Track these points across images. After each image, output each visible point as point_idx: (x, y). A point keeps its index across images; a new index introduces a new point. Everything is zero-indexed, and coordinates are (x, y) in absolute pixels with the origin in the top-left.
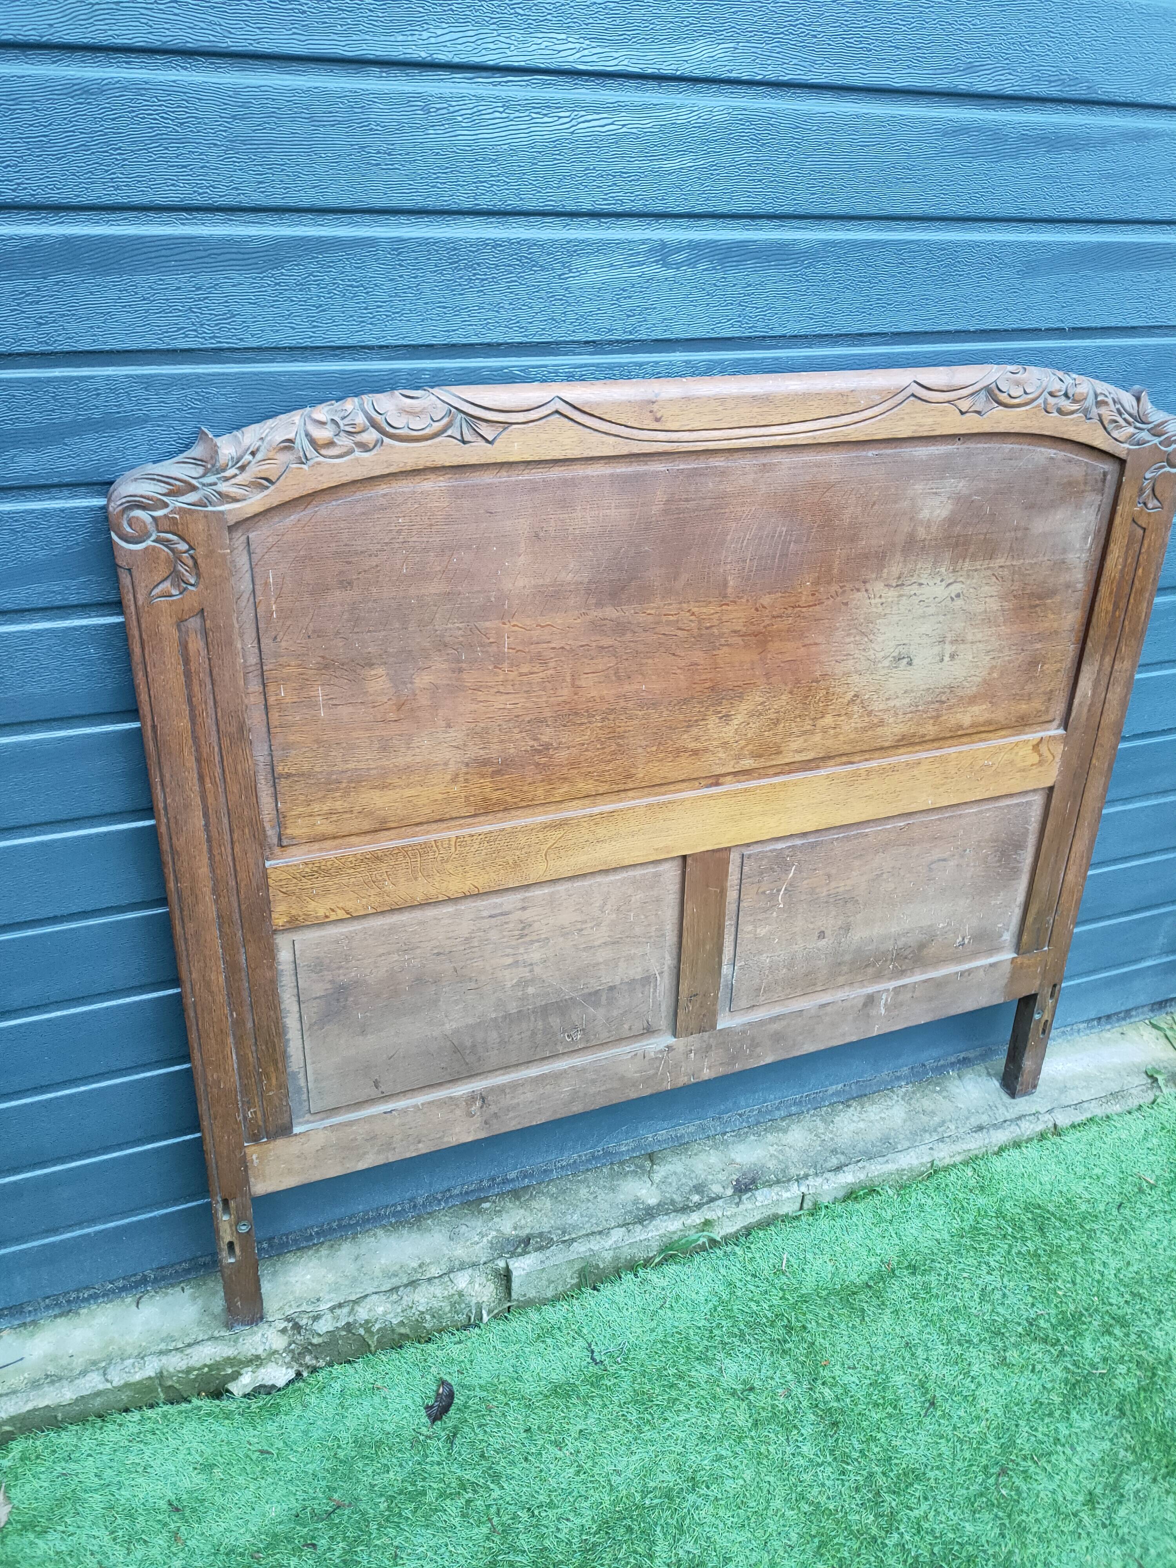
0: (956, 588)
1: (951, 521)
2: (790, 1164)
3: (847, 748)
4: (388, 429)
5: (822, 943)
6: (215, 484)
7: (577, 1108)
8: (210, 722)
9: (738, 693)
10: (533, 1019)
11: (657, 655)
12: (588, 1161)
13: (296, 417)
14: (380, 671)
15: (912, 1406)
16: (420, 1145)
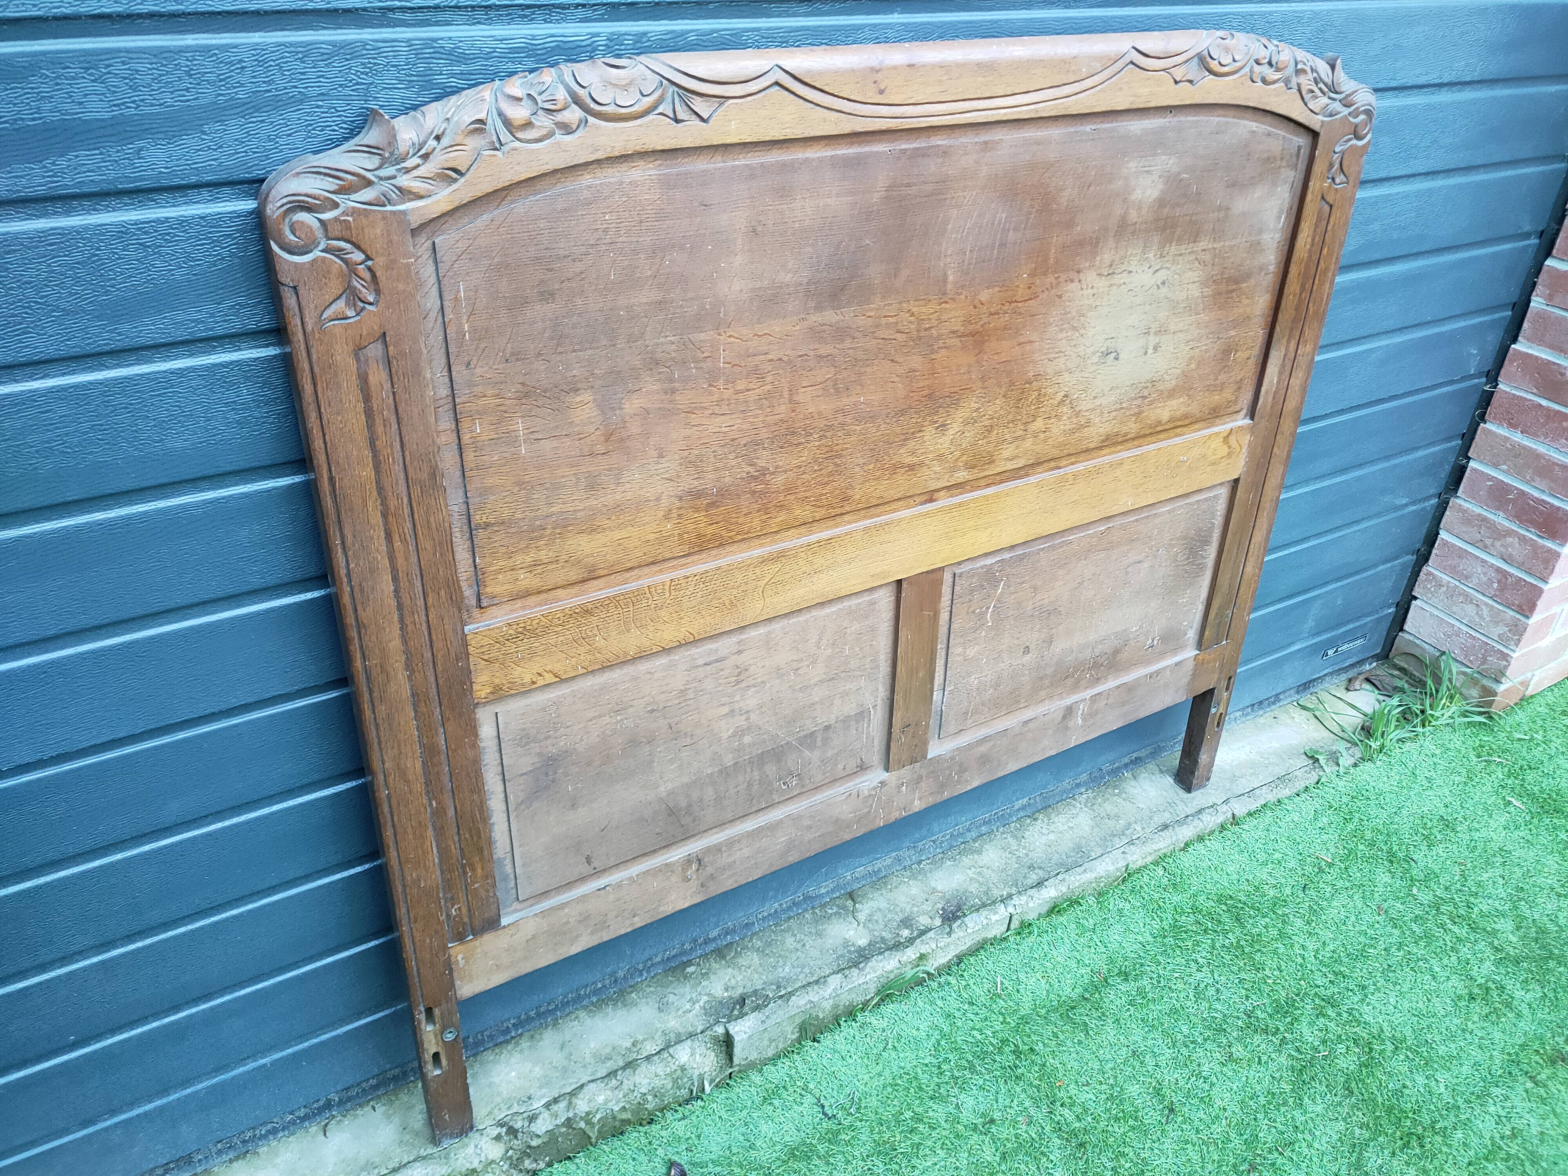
0: (1162, 275)
1: (1161, 203)
2: (991, 885)
3: (1055, 453)
4: (593, 105)
5: (1027, 658)
6: (394, 177)
7: (794, 857)
8: (398, 469)
9: (954, 399)
10: (749, 770)
11: (876, 362)
12: (789, 908)
13: (486, 92)
14: (586, 396)
15: (1152, 1116)
16: (636, 919)
